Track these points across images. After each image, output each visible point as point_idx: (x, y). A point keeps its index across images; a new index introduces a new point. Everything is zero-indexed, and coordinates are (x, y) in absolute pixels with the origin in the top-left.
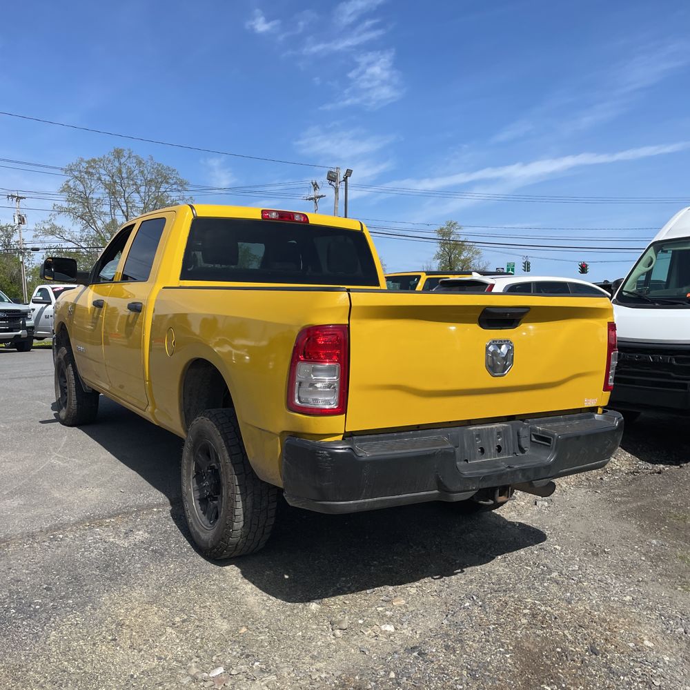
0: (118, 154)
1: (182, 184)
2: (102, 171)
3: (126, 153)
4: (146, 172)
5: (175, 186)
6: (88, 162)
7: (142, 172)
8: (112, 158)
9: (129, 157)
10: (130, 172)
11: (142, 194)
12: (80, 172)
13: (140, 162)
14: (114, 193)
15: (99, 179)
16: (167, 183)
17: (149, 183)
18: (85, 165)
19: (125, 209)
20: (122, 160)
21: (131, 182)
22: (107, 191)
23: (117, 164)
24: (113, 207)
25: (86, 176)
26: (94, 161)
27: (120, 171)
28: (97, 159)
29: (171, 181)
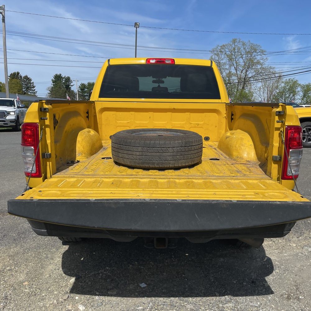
0: (234, 41)
1: (263, 52)
2: (227, 50)
3: (238, 41)
4: (246, 48)
5: (259, 53)
6: (221, 47)
7: (244, 49)
8: (231, 43)
9: (239, 42)
10: (239, 49)
11: (244, 58)
12: (217, 51)
13: (244, 44)
14: (231, 59)
15: (225, 54)
16: (256, 52)
17: (247, 53)
18: (219, 48)
19: (235, 66)
20: (236, 44)
21: (239, 54)
22: (228, 58)
23: (233, 46)
24: (230, 66)
25: (220, 53)
26: (224, 46)
27: (234, 49)
28: (225, 45)
29: (257, 51)
